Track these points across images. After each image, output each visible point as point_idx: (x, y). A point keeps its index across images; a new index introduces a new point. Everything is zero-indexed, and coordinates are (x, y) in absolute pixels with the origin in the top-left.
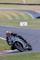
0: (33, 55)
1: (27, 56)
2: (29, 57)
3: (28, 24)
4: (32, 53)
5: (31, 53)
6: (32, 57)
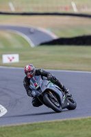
0: (33, 130)
1: (19, 131)
2: (24, 133)
3: (20, 59)
4: (31, 125)
5: (27, 125)
6: (30, 133)
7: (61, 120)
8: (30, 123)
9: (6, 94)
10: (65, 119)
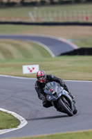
7: (82, 131)
8: (50, 134)
9: (26, 106)
10: (86, 130)
